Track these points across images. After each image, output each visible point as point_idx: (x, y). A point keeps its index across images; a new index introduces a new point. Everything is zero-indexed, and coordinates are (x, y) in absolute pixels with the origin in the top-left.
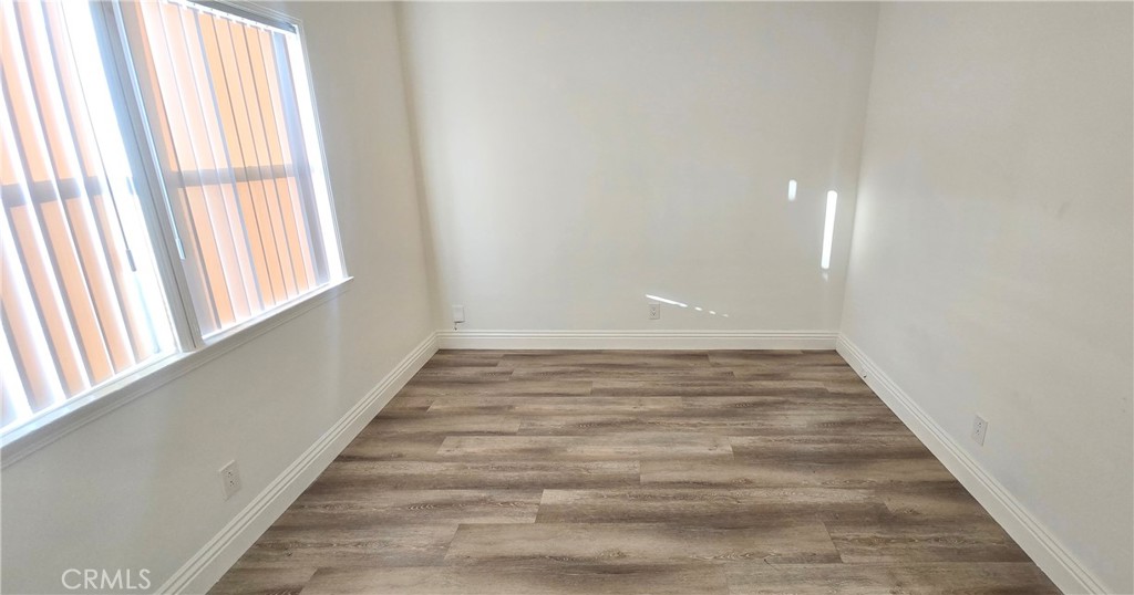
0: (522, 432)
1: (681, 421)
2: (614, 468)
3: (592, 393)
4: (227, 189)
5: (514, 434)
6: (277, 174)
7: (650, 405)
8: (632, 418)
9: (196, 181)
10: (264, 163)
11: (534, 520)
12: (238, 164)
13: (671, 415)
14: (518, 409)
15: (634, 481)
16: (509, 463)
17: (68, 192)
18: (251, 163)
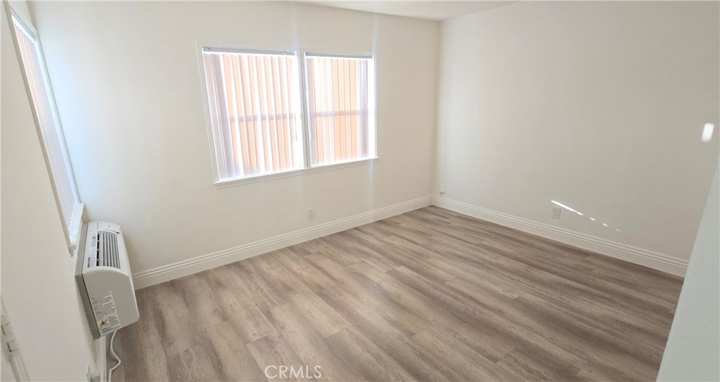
0: (423, 246)
1: (507, 274)
2: (441, 273)
3: (478, 245)
4: (330, 119)
5: (418, 244)
6: (353, 113)
7: (502, 261)
8: (481, 261)
9: (320, 115)
10: (348, 109)
11: (385, 271)
12: (336, 110)
13: (507, 270)
14: (433, 237)
15: (442, 281)
16: (401, 252)
17: (284, 117)
18: (342, 109)
